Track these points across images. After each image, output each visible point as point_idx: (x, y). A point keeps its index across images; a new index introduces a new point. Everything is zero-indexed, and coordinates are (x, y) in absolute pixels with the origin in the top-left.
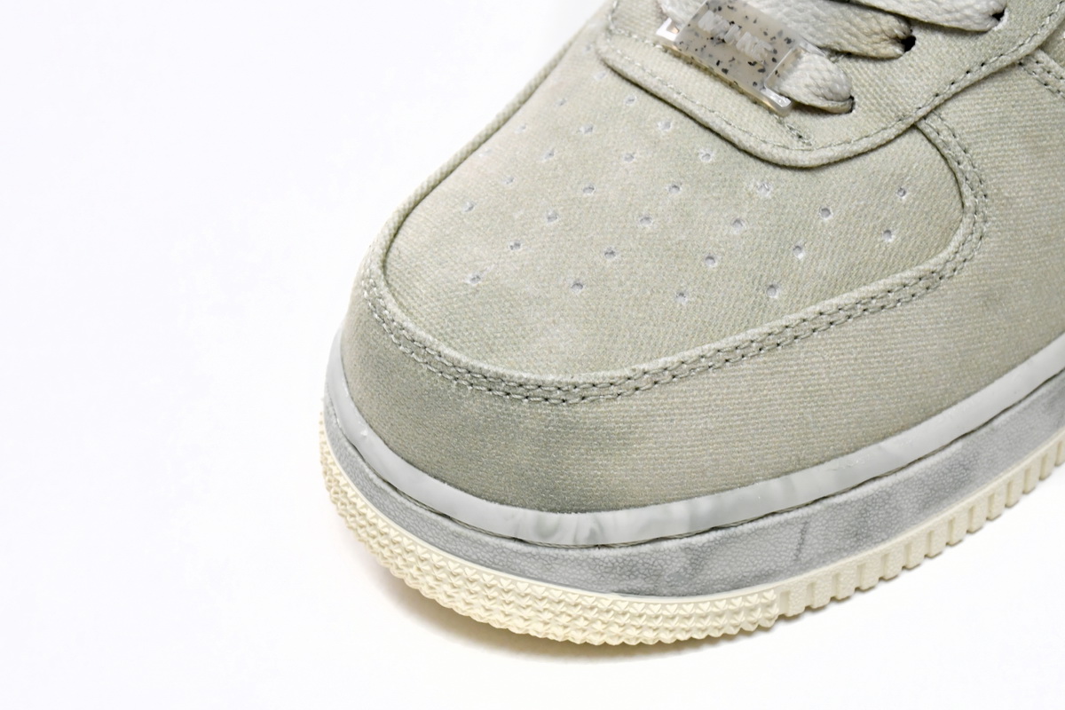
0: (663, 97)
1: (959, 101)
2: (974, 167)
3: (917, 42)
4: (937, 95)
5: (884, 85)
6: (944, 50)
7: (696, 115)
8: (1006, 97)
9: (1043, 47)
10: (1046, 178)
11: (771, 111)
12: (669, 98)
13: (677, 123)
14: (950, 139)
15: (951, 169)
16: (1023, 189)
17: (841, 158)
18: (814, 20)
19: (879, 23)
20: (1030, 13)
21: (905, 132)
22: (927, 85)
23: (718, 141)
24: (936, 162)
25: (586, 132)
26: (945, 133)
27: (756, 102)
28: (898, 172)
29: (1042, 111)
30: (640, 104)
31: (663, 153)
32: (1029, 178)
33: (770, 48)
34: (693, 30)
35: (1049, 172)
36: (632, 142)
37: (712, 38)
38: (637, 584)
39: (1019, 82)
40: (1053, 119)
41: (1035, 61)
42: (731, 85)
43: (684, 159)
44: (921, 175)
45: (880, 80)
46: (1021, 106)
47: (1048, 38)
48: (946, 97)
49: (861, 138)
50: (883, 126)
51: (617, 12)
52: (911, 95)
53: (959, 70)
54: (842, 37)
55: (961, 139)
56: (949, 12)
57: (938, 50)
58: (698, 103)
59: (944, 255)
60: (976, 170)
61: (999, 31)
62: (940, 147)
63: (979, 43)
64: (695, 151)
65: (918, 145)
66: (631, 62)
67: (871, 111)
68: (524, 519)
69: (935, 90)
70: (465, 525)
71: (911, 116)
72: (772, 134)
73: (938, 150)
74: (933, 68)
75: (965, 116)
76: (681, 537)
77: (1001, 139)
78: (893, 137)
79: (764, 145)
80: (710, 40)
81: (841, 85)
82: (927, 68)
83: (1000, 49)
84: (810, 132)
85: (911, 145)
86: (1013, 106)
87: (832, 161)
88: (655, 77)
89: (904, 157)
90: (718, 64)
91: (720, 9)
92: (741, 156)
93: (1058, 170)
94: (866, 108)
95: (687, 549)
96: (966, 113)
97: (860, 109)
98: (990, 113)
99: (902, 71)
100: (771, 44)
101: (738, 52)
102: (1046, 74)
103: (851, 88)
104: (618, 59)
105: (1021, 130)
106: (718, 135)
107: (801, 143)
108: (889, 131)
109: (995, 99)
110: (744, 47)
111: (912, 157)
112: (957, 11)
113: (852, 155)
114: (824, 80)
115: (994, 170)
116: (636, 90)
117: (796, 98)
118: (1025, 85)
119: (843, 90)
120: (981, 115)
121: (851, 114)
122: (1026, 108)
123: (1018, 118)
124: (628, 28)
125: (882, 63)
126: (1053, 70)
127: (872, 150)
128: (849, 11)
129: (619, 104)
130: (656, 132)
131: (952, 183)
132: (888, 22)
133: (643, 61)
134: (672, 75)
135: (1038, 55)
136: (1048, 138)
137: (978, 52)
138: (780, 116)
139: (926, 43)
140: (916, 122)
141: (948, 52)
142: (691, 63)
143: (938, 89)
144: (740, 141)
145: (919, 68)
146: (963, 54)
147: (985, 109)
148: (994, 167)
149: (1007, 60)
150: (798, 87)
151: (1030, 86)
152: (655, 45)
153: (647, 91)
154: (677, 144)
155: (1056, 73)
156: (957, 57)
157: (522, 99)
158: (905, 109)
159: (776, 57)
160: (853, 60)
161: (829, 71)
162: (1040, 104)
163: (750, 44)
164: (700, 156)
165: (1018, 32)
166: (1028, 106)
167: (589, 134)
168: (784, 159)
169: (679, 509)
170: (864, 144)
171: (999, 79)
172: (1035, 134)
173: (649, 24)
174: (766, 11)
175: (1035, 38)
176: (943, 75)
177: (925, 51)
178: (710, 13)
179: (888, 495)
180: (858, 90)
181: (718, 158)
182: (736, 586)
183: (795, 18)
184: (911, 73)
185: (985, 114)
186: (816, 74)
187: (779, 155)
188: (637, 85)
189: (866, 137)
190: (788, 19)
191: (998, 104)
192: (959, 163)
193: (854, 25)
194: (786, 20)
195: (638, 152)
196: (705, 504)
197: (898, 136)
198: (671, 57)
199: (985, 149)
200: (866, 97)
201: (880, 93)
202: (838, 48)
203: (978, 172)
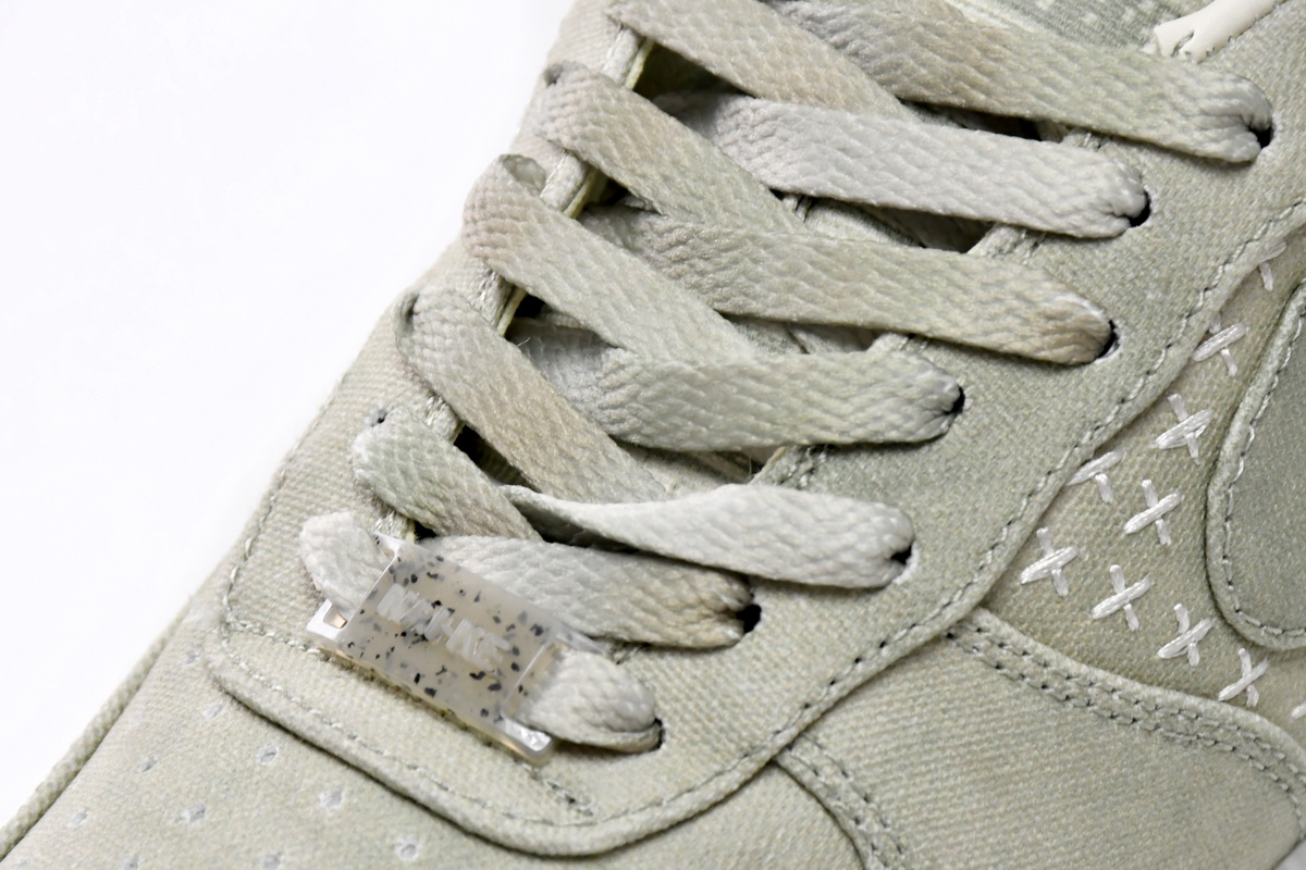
0: (325, 746)
1: (847, 711)
2: (885, 826)
3: (763, 615)
4: (807, 706)
5: (713, 694)
6: (812, 626)
7: (385, 776)
8: (929, 696)
9: (985, 603)
10: (1016, 830)
11: (517, 758)
12: (336, 747)
13: (352, 792)
14: (838, 780)
15: (844, 832)
16: (977, 853)
17: (646, 832)
18: (581, 588)
19: (693, 588)
20: (957, 548)
21: (757, 775)
22: (788, 690)
23: (429, 822)
24: (818, 823)
25: (194, 818)
26: (828, 770)
27: (489, 743)
28: (751, 847)
29: (996, 715)
30: (286, 761)
31: (331, 850)
32: (985, 833)
33: (506, 646)
34: (369, 620)
35: (1020, 818)
36: (274, 833)
37: (404, 634)
39: (951, 667)
40: (1018, 725)
41: (974, 628)
42: (444, 716)
43: (370, 857)
44: (793, 846)
45: (704, 687)
46: (959, 709)
47: (992, 588)
48: (823, 708)
49: (680, 795)
50: (717, 768)
51: (237, 589)
52: (762, 710)
53: (842, 659)
54: (631, 616)
55: (857, 779)
56: (814, 560)
57: (801, 627)
58: (386, 753)
60: (888, 830)
61: (906, 585)
62: (822, 795)
63: (872, 609)
64: (388, 841)
65: (782, 796)
66: (266, 685)
67: (693, 743)
69: (803, 698)
71: (764, 747)
72: (522, 800)
73: (819, 801)
74: (796, 658)
75: (860, 737)
77: (929, 771)
78: (735, 787)
79: (508, 822)
80: (400, 638)
81: (637, 703)
82: (785, 660)
83: (910, 615)
84: (589, 790)
85: (770, 797)
86: (944, 711)
87: (632, 839)
88: (309, 709)
89: (759, 820)
90: (417, 679)
91: (414, 579)
92: (470, 844)
93: (1038, 814)
94: (684, 739)
96: (862, 732)
97: (674, 741)
98: (904, 728)
99: (741, 669)
100: (507, 638)
101: (452, 656)
102: (996, 650)
103: (656, 705)
104: (242, 679)
105: (962, 751)
106: (426, 808)
107: (573, 813)
108: (728, 777)
109: (911, 702)
110: (460, 646)
111: (774, 819)
112: (827, 558)
113: (666, 826)
114: (605, 696)
115: (921, 827)
116: (278, 735)
117: (558, 733)
118: (962, 671)
119: (642, 713)
120: (887, 732)
121: (660, 752)
122: (968, 711)
123: (954, 731)
124: (259, 617)
125: (706, 657)
126: (1008, 642)
127: (701, 813)
128: (639, 569)
129: (250, 763)
130: (317, 812)
131: (849, 856)
132: (709, 585)
133: (286, 681)
134: (337, 705)
135: (980, 618)
136: (1012, 759)
137: (872, 623)
138: (534, 766)
139: (779, 616)
140: (775, 756)
141: (818, 628)
142: (372, 679)
143: (809, 694)
144: (466, 819)
145: (771, 660)
146: (846, 630)
147: (895, 721)
148: (921, 822)
149: (924, 632)
150: (561, 713)
151: (970, 672)
152: (306, 647)
153: (296, 736)
154: (355, 832)
155: (1014, 645)
156: (836, 636)
157: (82, 753)
158: (754, 736)
159: (517, 660)
160: (654, 655)
161: (612, 680)
162: (991, 702)
163: (471, 642)
164: (398, 850)
165: (938, 582)
166: (971, 706)
167: (198, 824)
168: (546, 843)
170: (687, 804)
171: (915, 665)
172: (987, 755)
173: (293, 608)
174: (495, 577)
175: (970, 591)
176: (815, 670)
177: (779, 630)
178: (398, 589)
180: (667, 708)
181: (429, 852)
183: (548, 586)
184: (757, 671)
185: (894, 730)
186: (589, 688)
187: (536, 837)
188: (278, 726)
189: (689, 791)
190: (535, 589)
191: (918, 710)
192: (857, 821)
193: (651, 594)
194: (532, 590)
195: (287, 850)
197: (745, 784)
198: (336, 670)
199: (902, 792)
200: (682, 719)
201: (707, 710)
202: (625, 637)
203: (894, 833)
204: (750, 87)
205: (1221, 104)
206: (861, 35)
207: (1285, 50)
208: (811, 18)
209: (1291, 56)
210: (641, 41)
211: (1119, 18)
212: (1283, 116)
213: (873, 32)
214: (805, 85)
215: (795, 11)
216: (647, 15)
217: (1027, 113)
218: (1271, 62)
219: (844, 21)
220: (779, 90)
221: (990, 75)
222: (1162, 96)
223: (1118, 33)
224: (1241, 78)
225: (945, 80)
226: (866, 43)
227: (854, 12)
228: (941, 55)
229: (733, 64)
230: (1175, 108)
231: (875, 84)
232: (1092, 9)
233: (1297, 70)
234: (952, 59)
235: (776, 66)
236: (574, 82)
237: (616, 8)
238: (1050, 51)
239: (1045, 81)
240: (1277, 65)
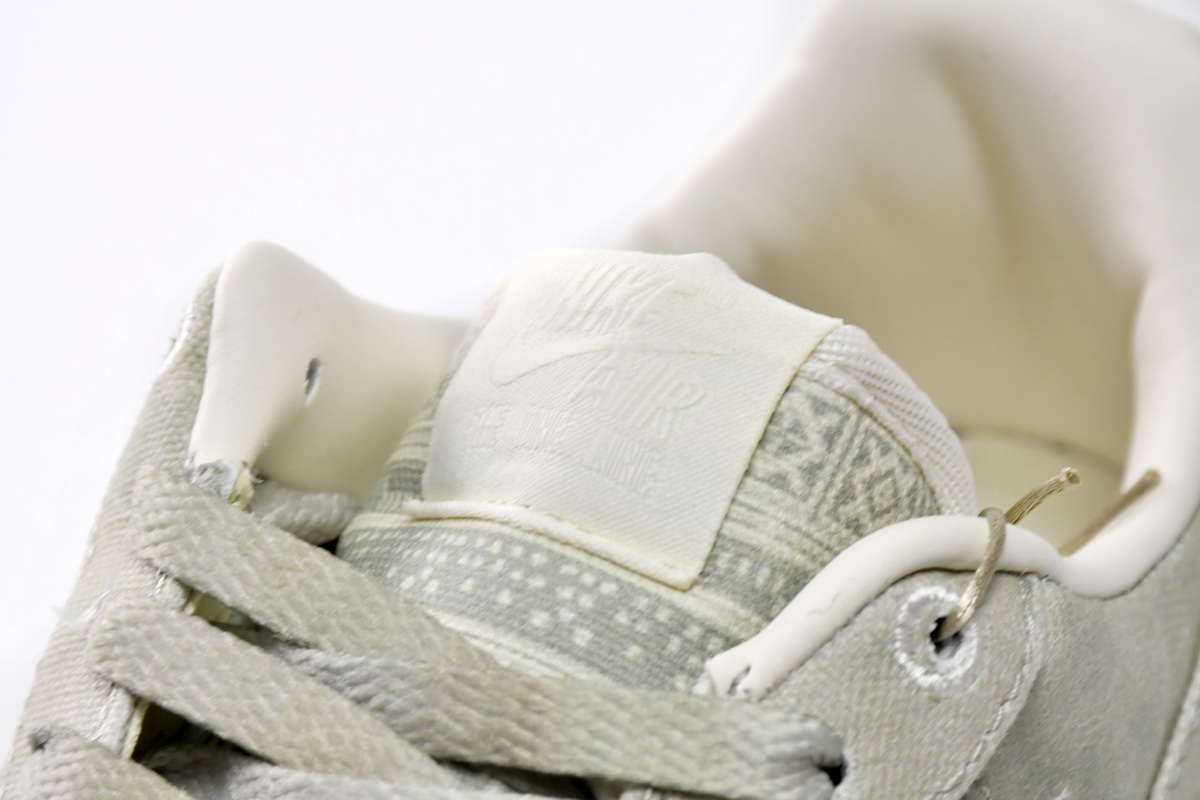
204: (268, 752)
205: (788, 748)
206: (385, 688)
207: (851, 679)
208: (325, 669)
209: (857, 686)
210: (137, 701)
211: (664, 648)
212: (856, 752)
213: (399, 685)
214: (327, 748)
215: (307, 660)
216: (141, 673)
217: (577, 770)
218: (837, 694)
219: (364, 673)
220: (300, 756)
221: (534, 729)
222: (724, 744)
223: (665, 664)
224: (807, 717)
225: (485, 737)
226: (391, 697)
227: (375, 662)
228: (478, 709)
229: (246, 727)
230: (740, 756)
231: (406, 744)
232: (635, 641)
233: (866, 700)
234: (490, 713)
235: (293, 728)
236: (65, 752)
237: (106, 664)
238: (597, 699)
239: (595, 734)
240: (844, 696)
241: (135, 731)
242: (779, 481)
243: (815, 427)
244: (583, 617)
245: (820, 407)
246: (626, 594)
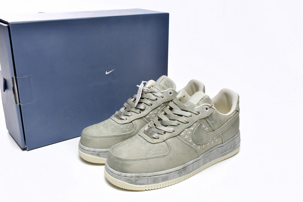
3: (166, 133)
9: (178, 135)
20: (177, 132)
26: (167, 142)
27: (150, 137)
32: (176, 148)
38: (130, 182)
39: (175, 138)
40: (179, 143)
42: (148, 135)
44: (165, 146)
45: (162, 136)
48: (168, 138)
49: (159, 141)
55: (169, 143)
56: (169, 131)
59: (166, 154)
61: (174, 133)
63: (172, 134)
65: (165, 143)
68: (119, 173)
70: (114, 173)
72: (150, 140)
73: (167, 144)
76: (134, 177)
77: (173, 143)
80: (147, 132)
83: (174, 135)
86: (175, 141)
87: (156, 143)
89: (163, 144)
92: (147, 142)
93: (179, 148)
95: (135, 179)
96: (170, 140)
99: (164, 136)
101: (149, 133)
105: (175, 143)
107: (153, 141)
108: (162, 141)
113: (158, 143)
115: (172, 146)
119: (158, 137)
121: (159, 139)
126: (179, 138)
127: (160, 143)
131: (168, 147)
132: (163, 131)
138: (152, 138)
140: (165, 141)
141: (168, 134)
144: (147, 140)
145: (166, 136)
146: (170, 135)
147: (172, 140)
150: (154, 136)
151: (177, 139)
154: (141, 140)
158: (164, 139)
159: (152, 133)
160: (160, 134)
162: (178, 141)
169: (134, 174)
171: (173, 137)
172: (177, 144)
176: (168, 136)
179: (158, 178)
180: (160, 137)
181: (145, 142)
182: (140, 184)
186: (156, 135)
187: (150, 142)
192: (169, 145)
193: (160, 131)
194: (154, 131)
196: (137, 174)
199: (171, 144)
201: (162, 138)
202: (158, 133)
205: (197, 111)
209: (201, 109)
212: (200, 113)
222: (194, 110)
224: (199, 110)
228: (183, 107)
231: (180, 109)
235: (175, 108)
241: (169, 108)
242: (202, 101)
243: (205, 99)
244: (190, 105)
245: (205, 98)
246: (192, 105)
